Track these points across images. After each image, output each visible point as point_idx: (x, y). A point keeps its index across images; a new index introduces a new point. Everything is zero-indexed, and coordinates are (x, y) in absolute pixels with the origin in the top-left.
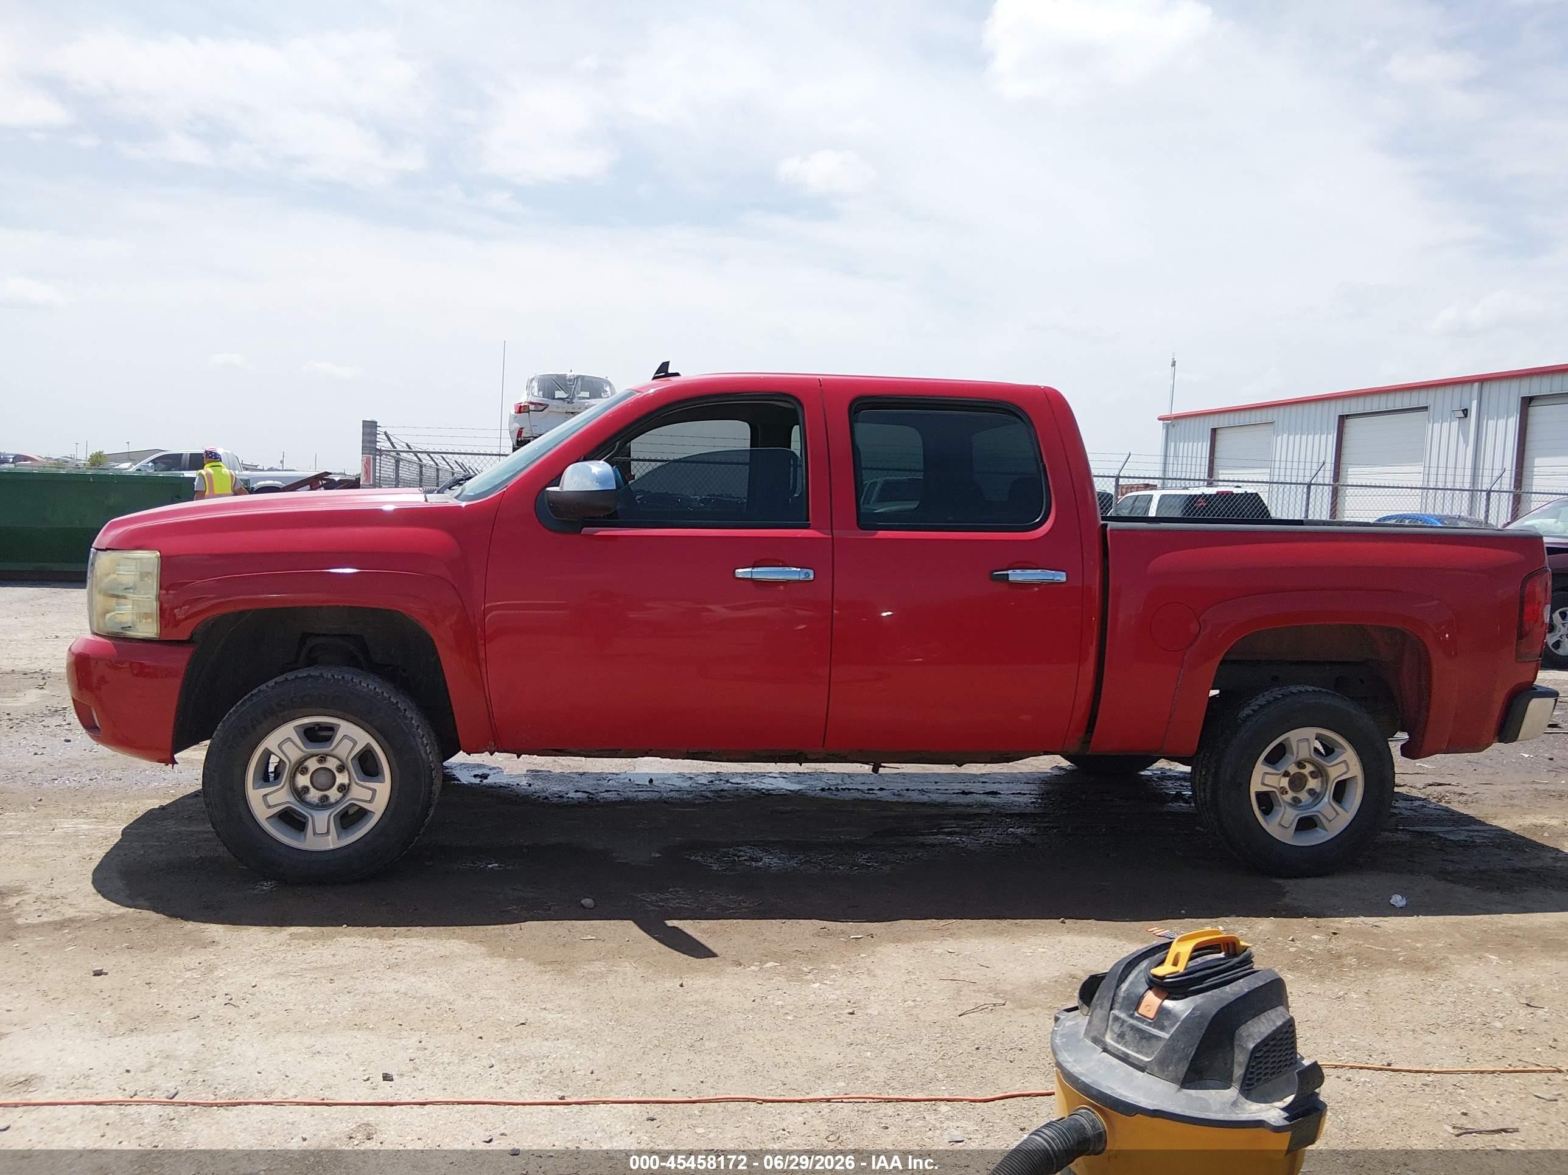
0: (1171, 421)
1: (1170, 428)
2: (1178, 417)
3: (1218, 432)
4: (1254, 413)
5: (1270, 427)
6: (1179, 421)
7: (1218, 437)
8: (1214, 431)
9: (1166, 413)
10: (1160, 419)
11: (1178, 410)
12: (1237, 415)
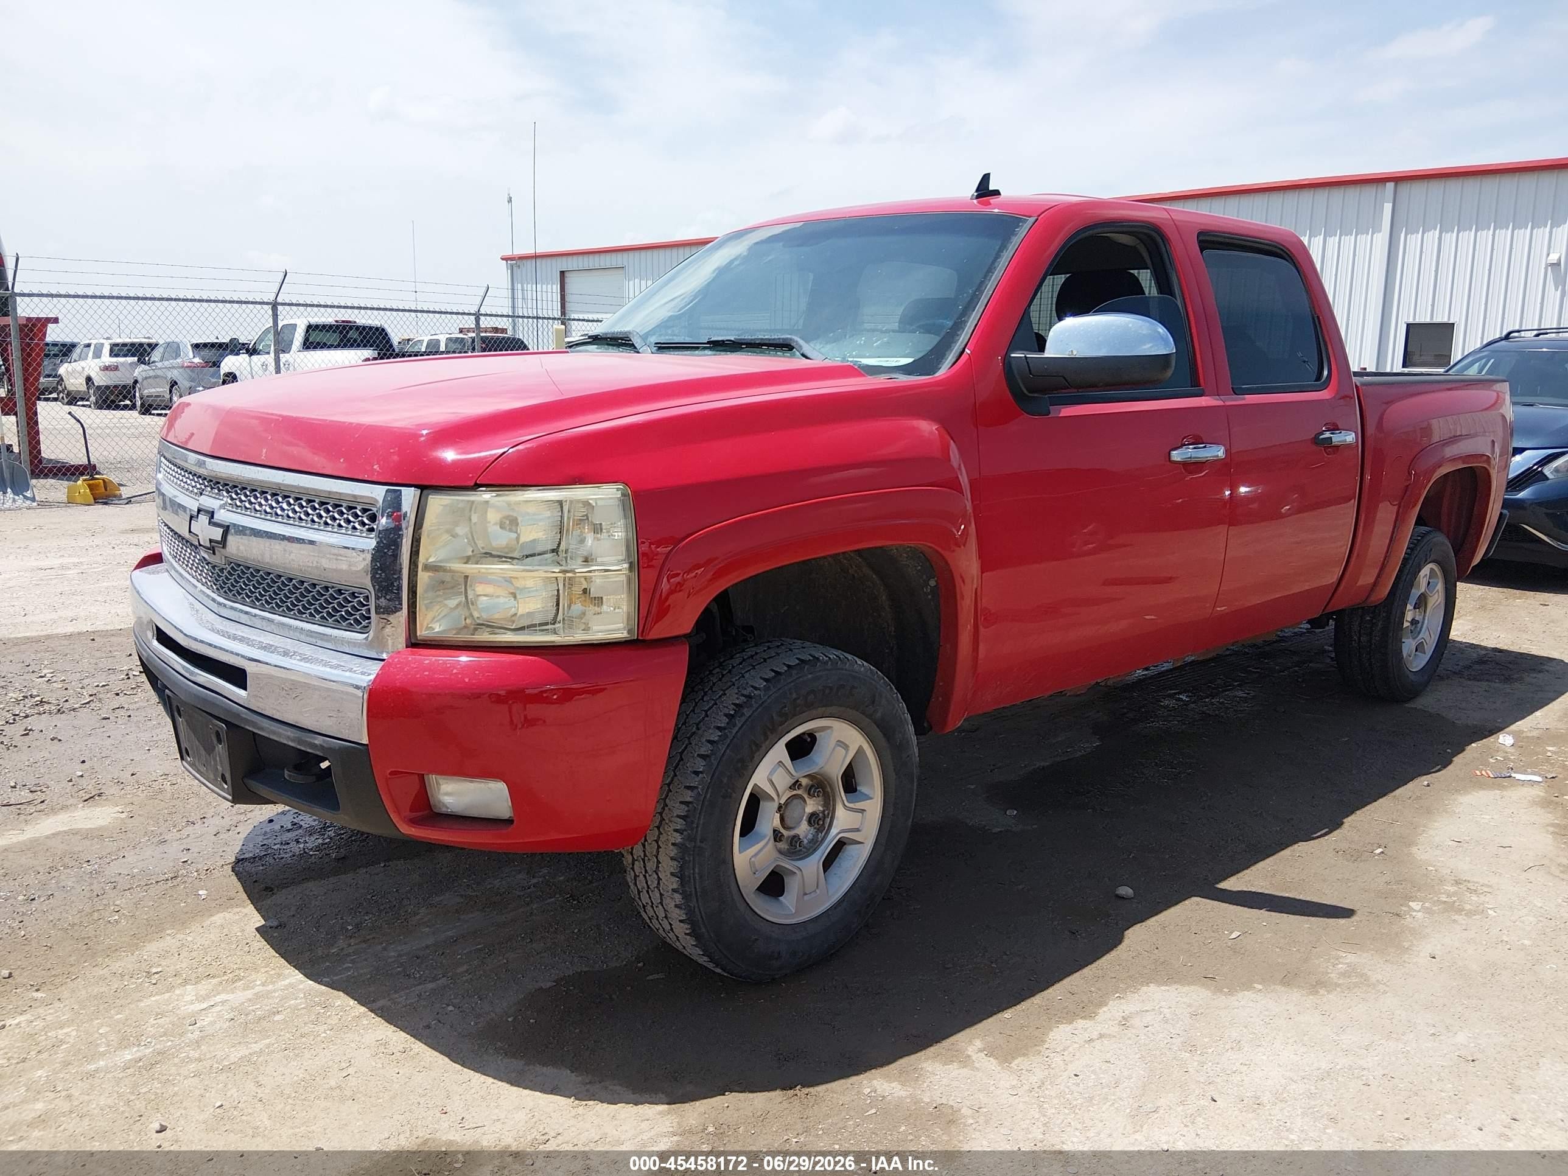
0: (515, 261)
1: (515, 268)
2: (522, 258)
3: (567, 274)
4: (603, 256)
5: (620, 271)
6: (524, 261)
7: (567, 280)
8: (562, 273)
9: (508, 253)
10: (502, 259)
11: (519, 251)
12: (586, 257)
